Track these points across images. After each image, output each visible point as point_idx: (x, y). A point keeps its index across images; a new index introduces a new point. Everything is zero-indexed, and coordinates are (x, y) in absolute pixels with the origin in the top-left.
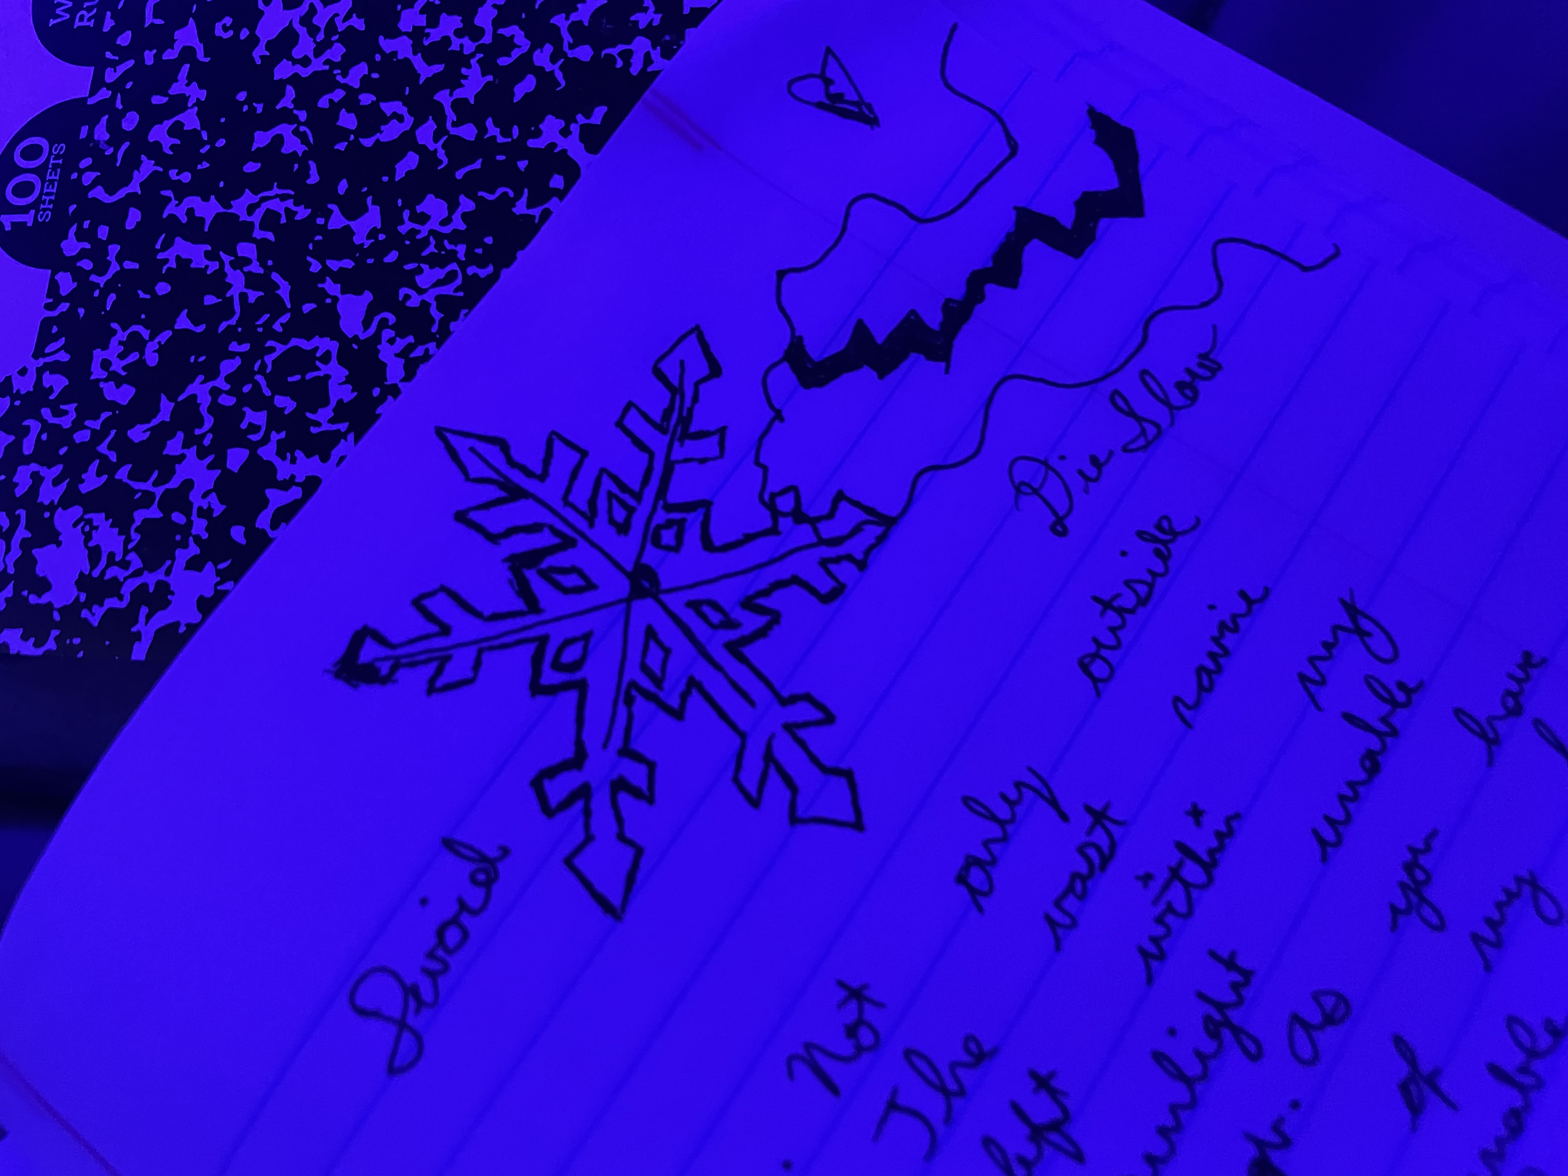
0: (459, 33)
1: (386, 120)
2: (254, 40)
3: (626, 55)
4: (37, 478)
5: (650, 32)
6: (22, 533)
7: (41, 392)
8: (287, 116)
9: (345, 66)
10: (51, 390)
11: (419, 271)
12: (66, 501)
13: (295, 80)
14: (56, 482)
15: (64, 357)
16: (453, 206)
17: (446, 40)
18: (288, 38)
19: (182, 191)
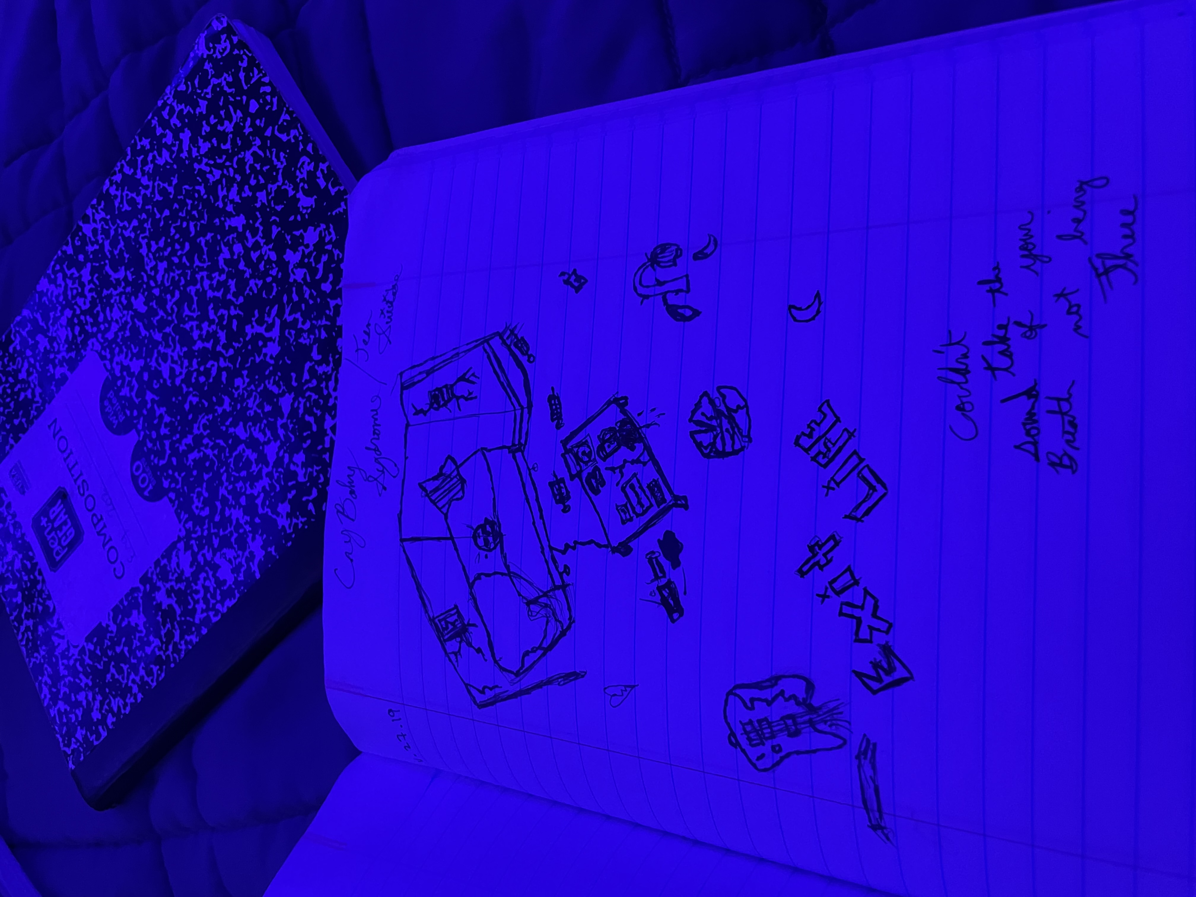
0: (209, 326)
1: (210, 369)
2: (165, 380)
3: (251, 290)
4: (204, 555)
5: (252, 276)
6: (211, 573)
7: (188, 532)
8: (188, 393)
9: (190, 365)
10: (190, 528)
11: (247, 403)
12: (214, 554)
13: (183, 381)
14: (208, 551)
15: (187, 516)
16: (242, 376)
17: (208, 331)
18: (172, 370)
19: (179, 441)
